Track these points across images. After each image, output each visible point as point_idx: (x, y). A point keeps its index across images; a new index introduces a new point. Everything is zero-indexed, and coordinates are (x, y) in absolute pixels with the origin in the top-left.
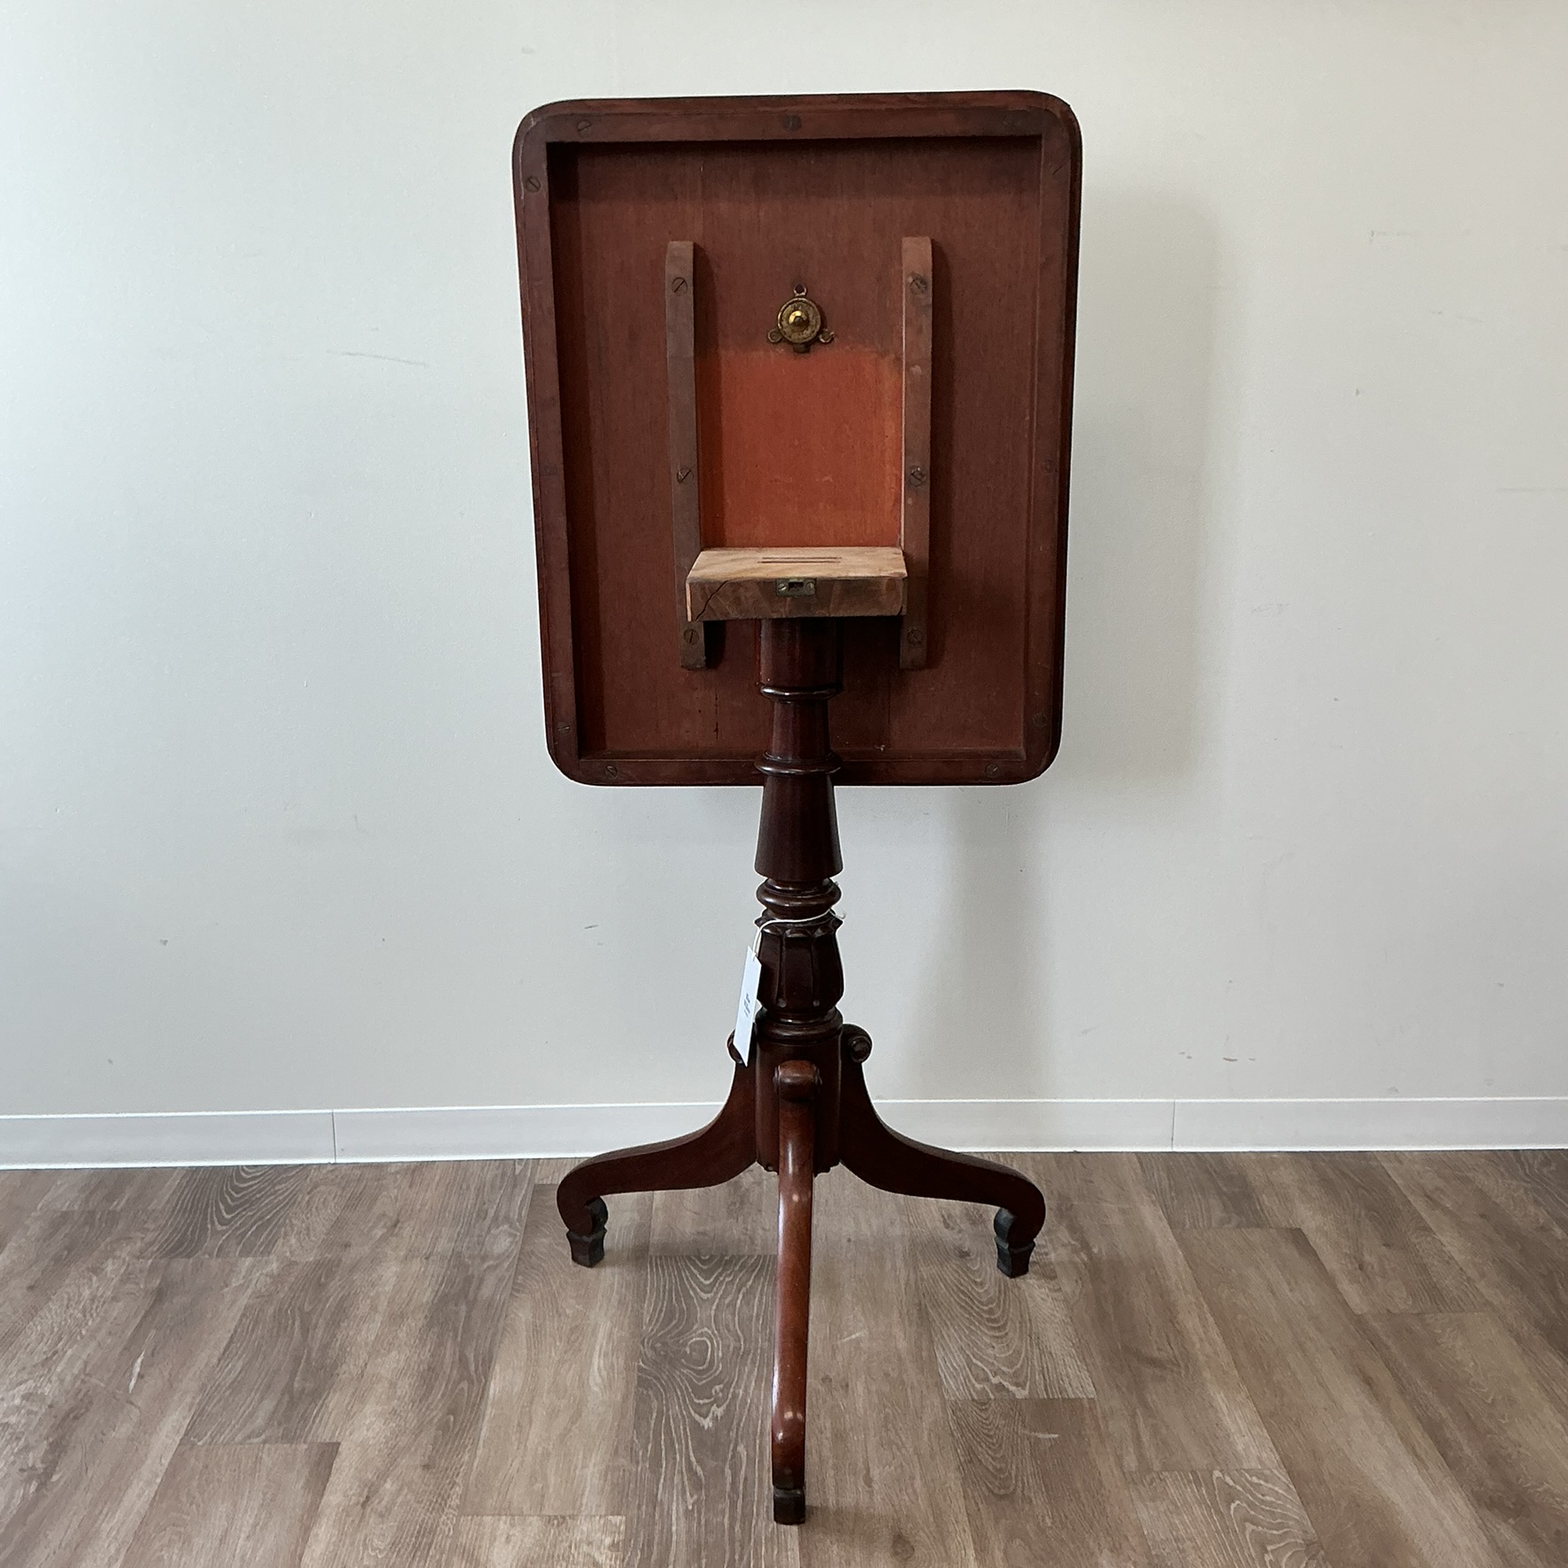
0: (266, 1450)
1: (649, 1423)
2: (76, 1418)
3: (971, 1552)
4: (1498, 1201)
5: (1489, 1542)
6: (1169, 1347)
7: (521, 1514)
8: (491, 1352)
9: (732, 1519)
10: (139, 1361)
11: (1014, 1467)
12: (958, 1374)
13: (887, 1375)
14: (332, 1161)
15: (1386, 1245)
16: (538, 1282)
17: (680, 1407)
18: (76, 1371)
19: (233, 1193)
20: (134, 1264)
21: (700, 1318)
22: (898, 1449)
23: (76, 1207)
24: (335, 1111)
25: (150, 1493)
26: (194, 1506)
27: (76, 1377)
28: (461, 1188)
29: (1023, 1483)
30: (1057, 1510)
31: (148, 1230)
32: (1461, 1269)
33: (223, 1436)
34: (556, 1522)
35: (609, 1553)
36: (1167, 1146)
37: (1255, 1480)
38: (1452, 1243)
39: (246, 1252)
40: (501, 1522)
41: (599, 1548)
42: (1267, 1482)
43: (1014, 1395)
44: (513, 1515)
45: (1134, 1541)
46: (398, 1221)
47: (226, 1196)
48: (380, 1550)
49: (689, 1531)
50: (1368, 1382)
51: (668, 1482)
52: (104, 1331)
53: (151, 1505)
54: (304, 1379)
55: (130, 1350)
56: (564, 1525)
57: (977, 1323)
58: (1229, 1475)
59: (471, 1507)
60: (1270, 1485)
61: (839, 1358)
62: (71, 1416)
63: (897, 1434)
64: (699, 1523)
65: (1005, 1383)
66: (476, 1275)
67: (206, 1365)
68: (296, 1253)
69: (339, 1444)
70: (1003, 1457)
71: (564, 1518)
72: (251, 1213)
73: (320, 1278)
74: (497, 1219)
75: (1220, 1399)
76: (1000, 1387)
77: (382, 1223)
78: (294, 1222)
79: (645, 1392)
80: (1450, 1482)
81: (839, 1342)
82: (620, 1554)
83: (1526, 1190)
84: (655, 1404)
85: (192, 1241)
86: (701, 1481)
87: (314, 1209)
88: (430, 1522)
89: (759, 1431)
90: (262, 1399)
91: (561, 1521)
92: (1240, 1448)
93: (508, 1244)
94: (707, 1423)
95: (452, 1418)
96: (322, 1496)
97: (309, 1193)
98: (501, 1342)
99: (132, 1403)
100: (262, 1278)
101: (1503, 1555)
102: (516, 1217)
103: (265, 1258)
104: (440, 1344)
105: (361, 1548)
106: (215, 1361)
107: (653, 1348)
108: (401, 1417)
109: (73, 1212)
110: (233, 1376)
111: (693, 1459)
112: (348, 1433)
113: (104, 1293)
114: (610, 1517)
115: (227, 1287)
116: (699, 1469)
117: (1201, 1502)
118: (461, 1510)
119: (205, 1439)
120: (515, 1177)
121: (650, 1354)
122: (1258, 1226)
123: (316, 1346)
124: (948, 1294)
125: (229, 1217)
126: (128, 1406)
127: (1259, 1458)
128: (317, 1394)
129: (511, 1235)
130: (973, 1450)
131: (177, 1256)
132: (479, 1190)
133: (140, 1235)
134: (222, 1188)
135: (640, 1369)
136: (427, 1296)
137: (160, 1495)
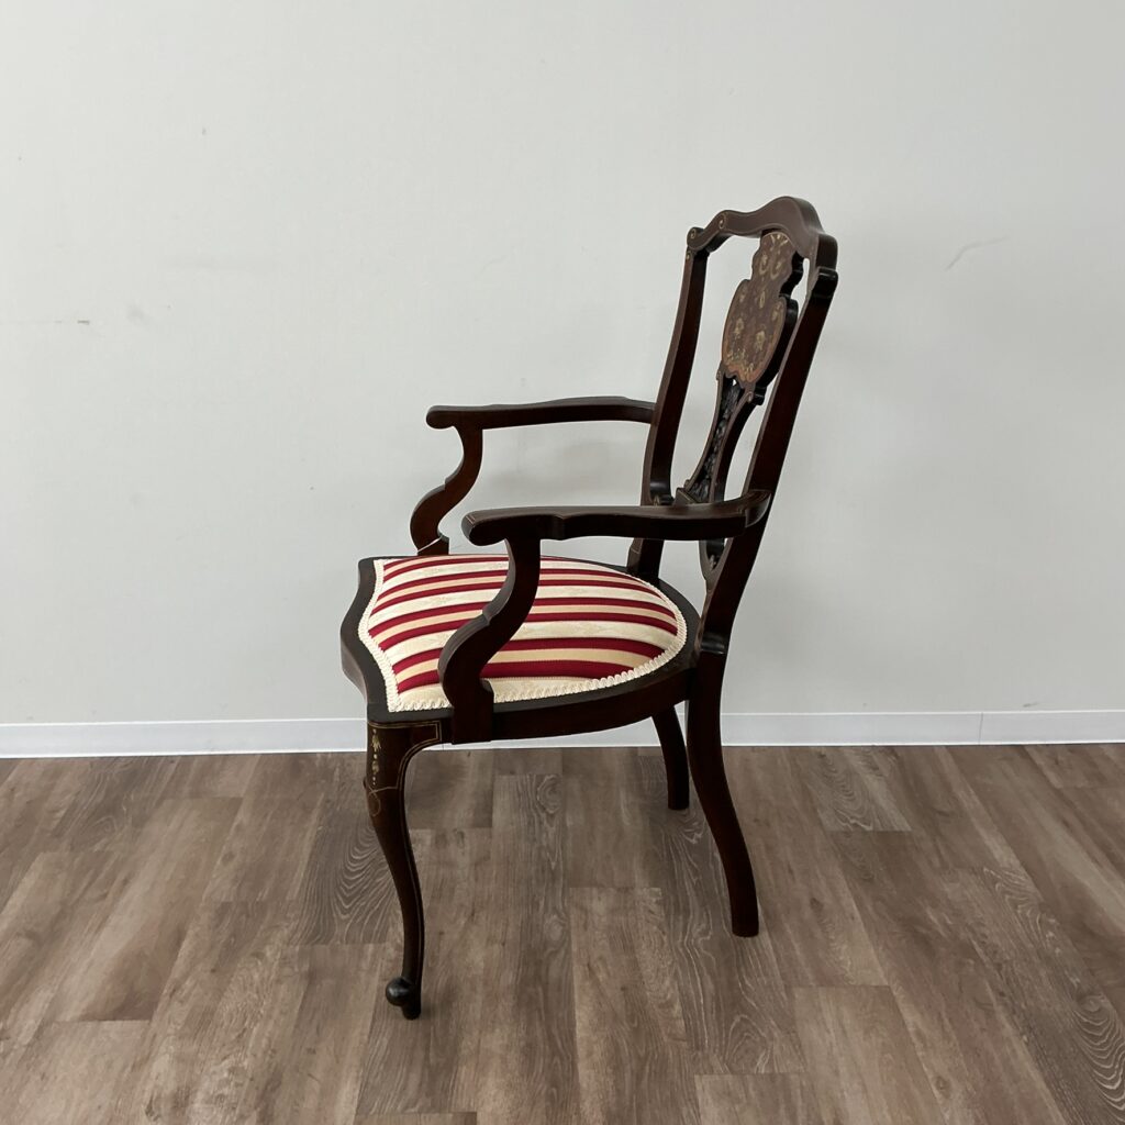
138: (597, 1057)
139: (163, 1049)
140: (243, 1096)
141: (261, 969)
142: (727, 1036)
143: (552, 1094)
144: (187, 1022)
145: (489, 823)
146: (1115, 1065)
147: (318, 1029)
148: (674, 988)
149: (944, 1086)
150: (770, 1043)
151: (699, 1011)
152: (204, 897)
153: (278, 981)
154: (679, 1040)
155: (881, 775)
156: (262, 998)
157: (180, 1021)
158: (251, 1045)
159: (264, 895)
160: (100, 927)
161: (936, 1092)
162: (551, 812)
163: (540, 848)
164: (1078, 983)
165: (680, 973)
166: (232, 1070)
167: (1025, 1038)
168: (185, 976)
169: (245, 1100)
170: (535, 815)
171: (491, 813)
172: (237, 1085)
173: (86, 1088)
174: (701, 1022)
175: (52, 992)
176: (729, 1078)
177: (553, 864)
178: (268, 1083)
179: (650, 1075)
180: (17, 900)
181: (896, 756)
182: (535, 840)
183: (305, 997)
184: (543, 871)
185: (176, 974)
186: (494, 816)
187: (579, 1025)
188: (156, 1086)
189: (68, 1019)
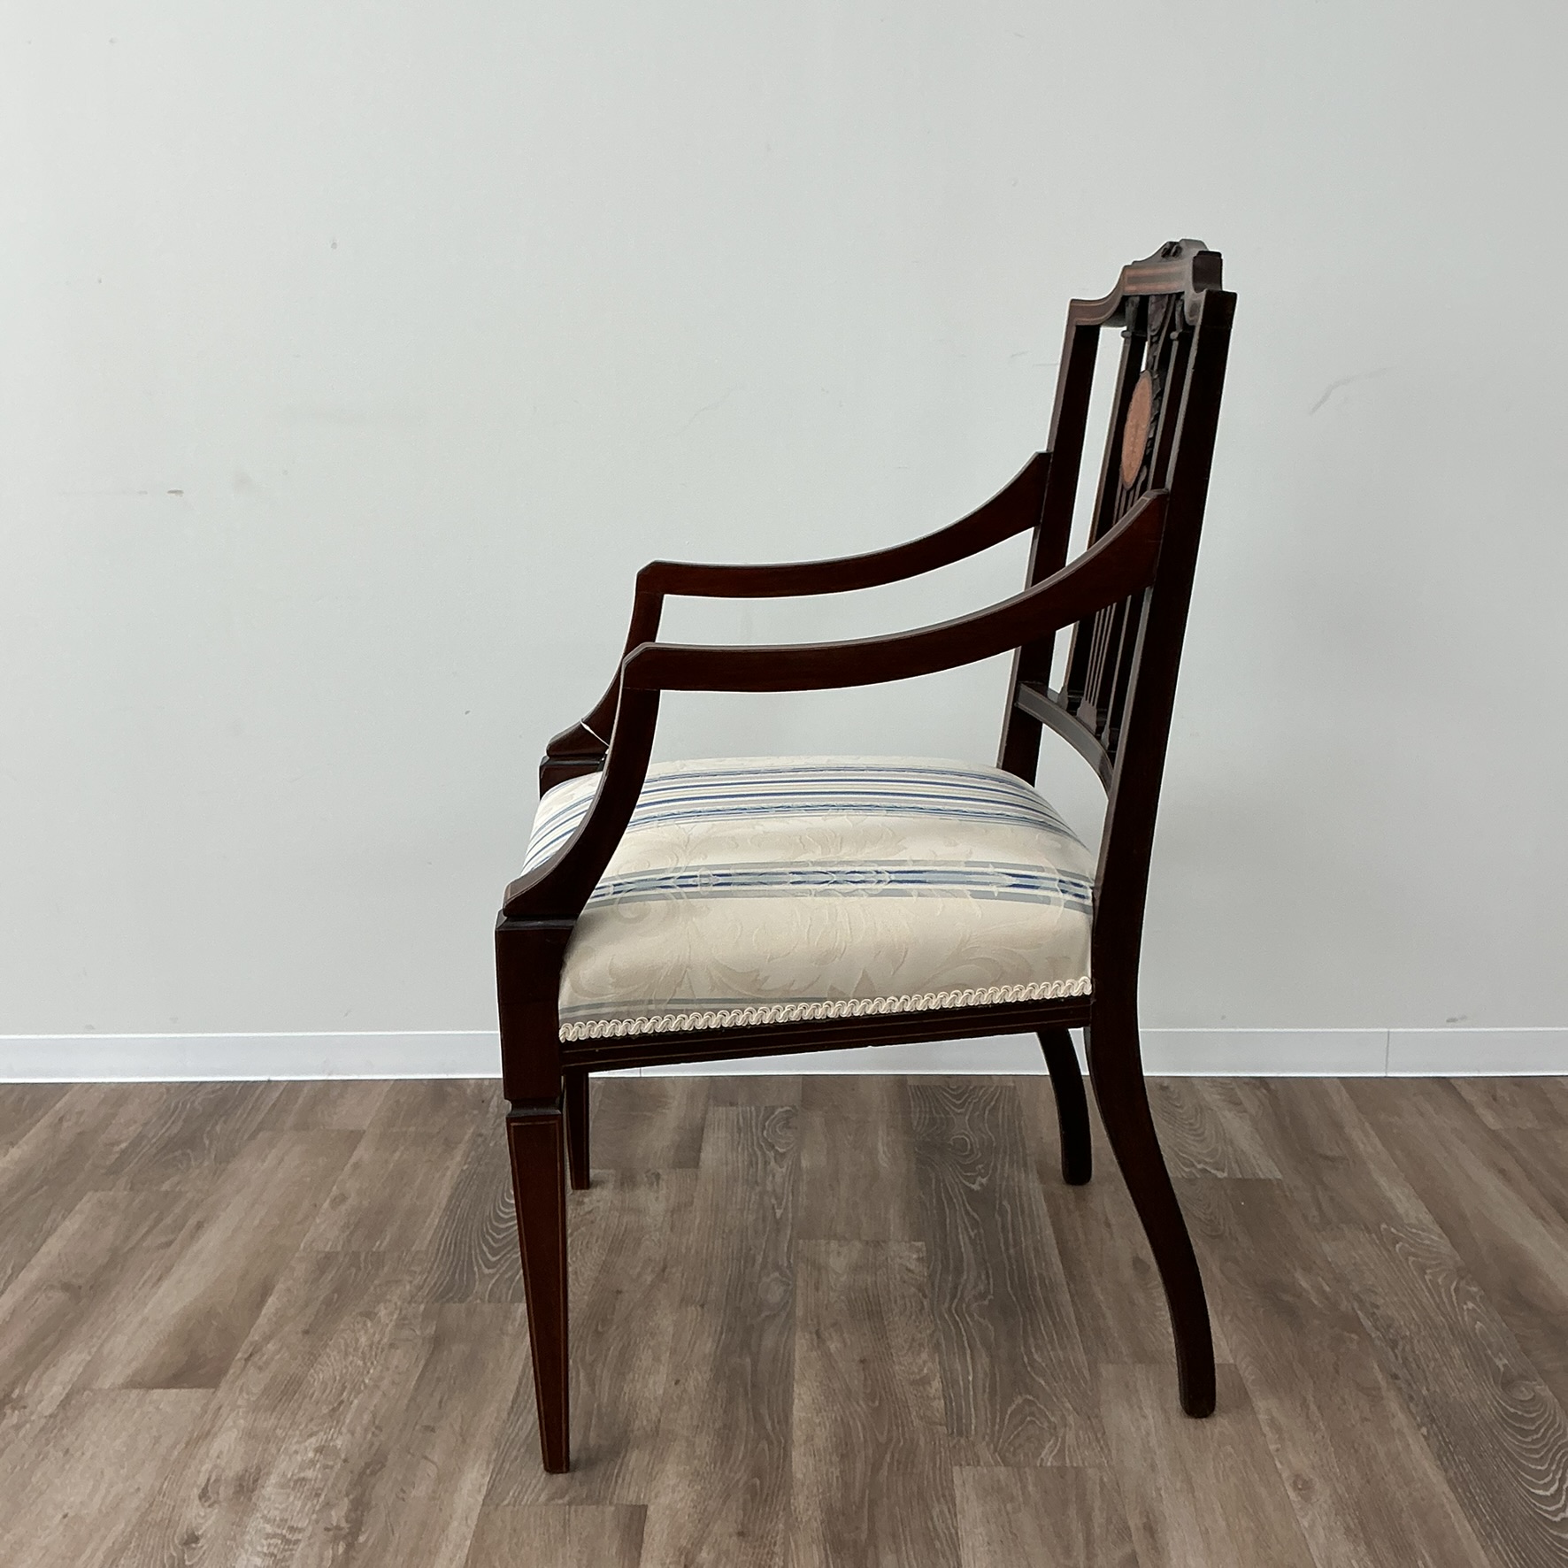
138: (820, 1442)
139: (230, 1422)
140: (331, 1480)
141: (372, 1331)
142: (1002, 1420)
143: (754, 1486)
144: (266, 1391)
145: (696, 1162)
146: (1550, 1465)
147: (441, 1402)
148: (934, 1362)
149: (1303, 1486)
150: (1061, 1432)
151: (966, 1389)
152: (302, 1245)
153: (392, 1346)
154: (935, 1423)
155: (1245, 1111)
156: (369, 1364)
157: (256, 1390)
158: (348, 1421)
159: (382, 1244)
160: (160, 1279)
161: (1292, 1494)
162: (781, 1150)
163: (762, 1195)
164: (1505, 1365)
165: (943, 1342)
166: (319, 1450)
167: (1424, 1430)
168: (267, 1338)
169: (334, 1485)
170: (759, 1153)
171: (699, 1150)
172: (326, 1467)
173: (122, 1467)
174: (968, 1404)
175: (89, 1353)
176: (1002, 1472)
177: (779, 1213)
178: (367, 1465)
179: (891, 1464)
180: (53, 1246)
181: (1268, 1089)
182: (756, 1182)
183: (426, 1365)
184: (764, 1220)
185: (255, 1336)
186: (703, 1155)
187: (797, 1403)
188: (215, 1466)
189: (107, 1386)
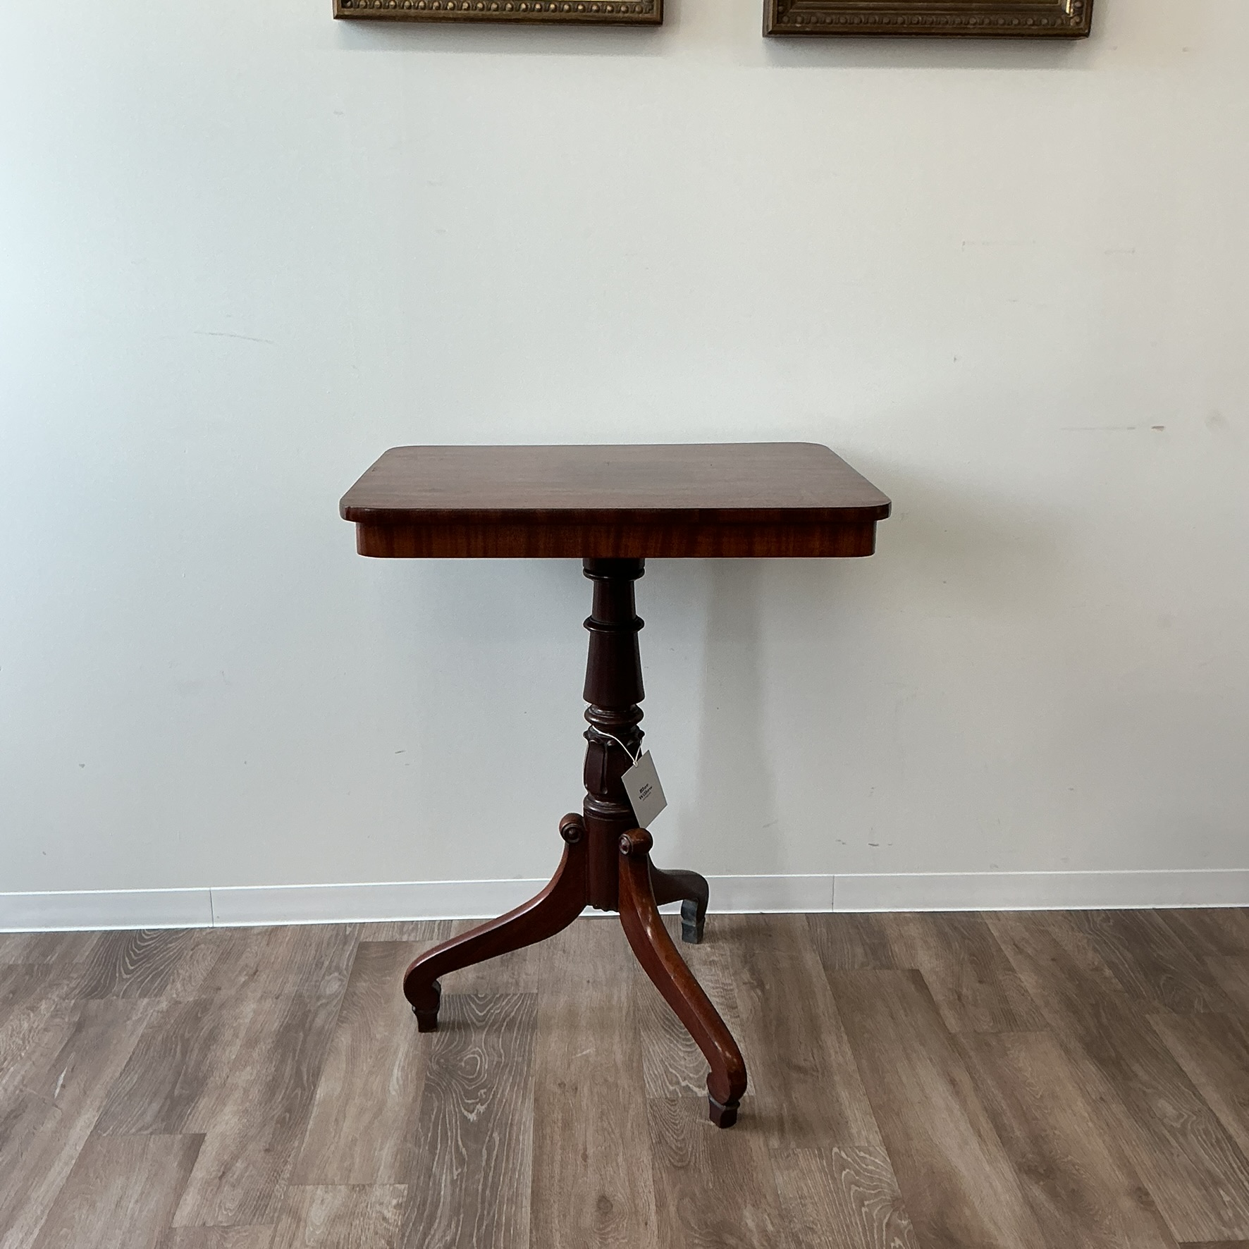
0: (152, 1140)
1: (430, 1118)
2: (16, 1117)
3: (653, 1207)
4: (1066, 948)
5: (1023, 1198)
6: (812, 1059)
7: (333, 1184)
8: (319, 1068)
9: (485, 1186)
10: (63, 1075)
11: (690, 1146)
12: (657, 1080)
13: (606, 1080)
14: (211, 925)
15: (980, 982)
16: (356, 1015)
17: (454, 1106)
18: (16, 1083)
19: (136, 950)
20: (61, 1004)
21: (474, 1041)
22: (609, 1134)
23: (20, 962)
24: (213, 889)
25: (67, 1170)
26: (98, 1180)
27: (16, 1088)
28: (305, 945)
29: (696, 1158)
30: (718, 1178)
31: (72, 978)
32: (1032, 1000)
33: (121, 1129)
34: (358, 1189)
35: (395, 1210)
36: (828, 908)
37: (862, 1154)
38: (1028, 980)
39: (143, 995)
40: (319, 1190)
41: (387, 1207)
42: (870, 1156)
43: (696, 1093)
44: (327, 1185)
45: (770, 1199)
46: (257, 971)
47: (131, 952)
48: (230, 1210)
49: (453, 1194)
50: (953, 1082)
51: (441, 1160)
52: (37, 1054)
53: (67, 1179)
54: (182, 1088)
55: (56, 1067)
56: (364, 1191)
57: (675, 1042)
58: (844, 1151)
59: (299, 1179)
60: (872, 1158)
61: (572, 1067)
62: (12, 1116)
63: (609, 1123)
64: (461, 1189)
65: (691, 1086)
66: (312, 1009)
67: (111, 1078)
68: (180, 995)
69: (205, 1135)
70: (684, 1139)
71: (364, 1186)
72: (150, 965)
73: (197, 1014)
74: (330, 969)
75: (844, 1095)
76: (687, 1088)
77: (245, 972)
78: (181, 971)
79: (429, 1095)
80: (1002, 1155)
81: (573, 1057)
82: (403, 1212)
83: (1089, 940)
84: (436, 1104)
85: (104, 986)
86: (464, 1159)
87: (195, 962)
88: (267, 1190)
89: (509, 1122)
90: (150, 1103)
91: (362, 1188)
92: (854, 1131)
93: (337, 987)
94: (472, 1117)
95: (288, 1115)
96: (191, 1171)
97: (192, 950)
98: (327, 1059)
99: (57, 1107)
100: (155, 1014)
101: (1032, 1207)
102: (344, 967)
103: (157, 1000)
104: (283, 1061)
105: (217, 1209)
106: (117, 1074)
107: (438, 1063)
108: (251, 1115)
109: (18, 965)
110: (130, 1085)
111: (460, 1143)
112: (212, 1126)
113: (38, 1026)
114: (397, 1185)
115: (128, 1020)
116: (464, 1151)
117: (822, 1170)
118: (291, 1182)
119: (107, 1133)
120: (346, 937)
121: (435, 1067)
122: (888, 968)
123: (192, 1063)
124: (656, 1020)
125: (133, 968)
126: (54, 1108)
127: (867, 1138)
128: (191, 1099)
129: (340, 980)
130: (663, 1135)
131: (92, 998)
132: (319, 945)
133: (66, 982)
134: (128, 946)
135: (428, 1079)
136: (276, 1025)
137: (74, 1173)
